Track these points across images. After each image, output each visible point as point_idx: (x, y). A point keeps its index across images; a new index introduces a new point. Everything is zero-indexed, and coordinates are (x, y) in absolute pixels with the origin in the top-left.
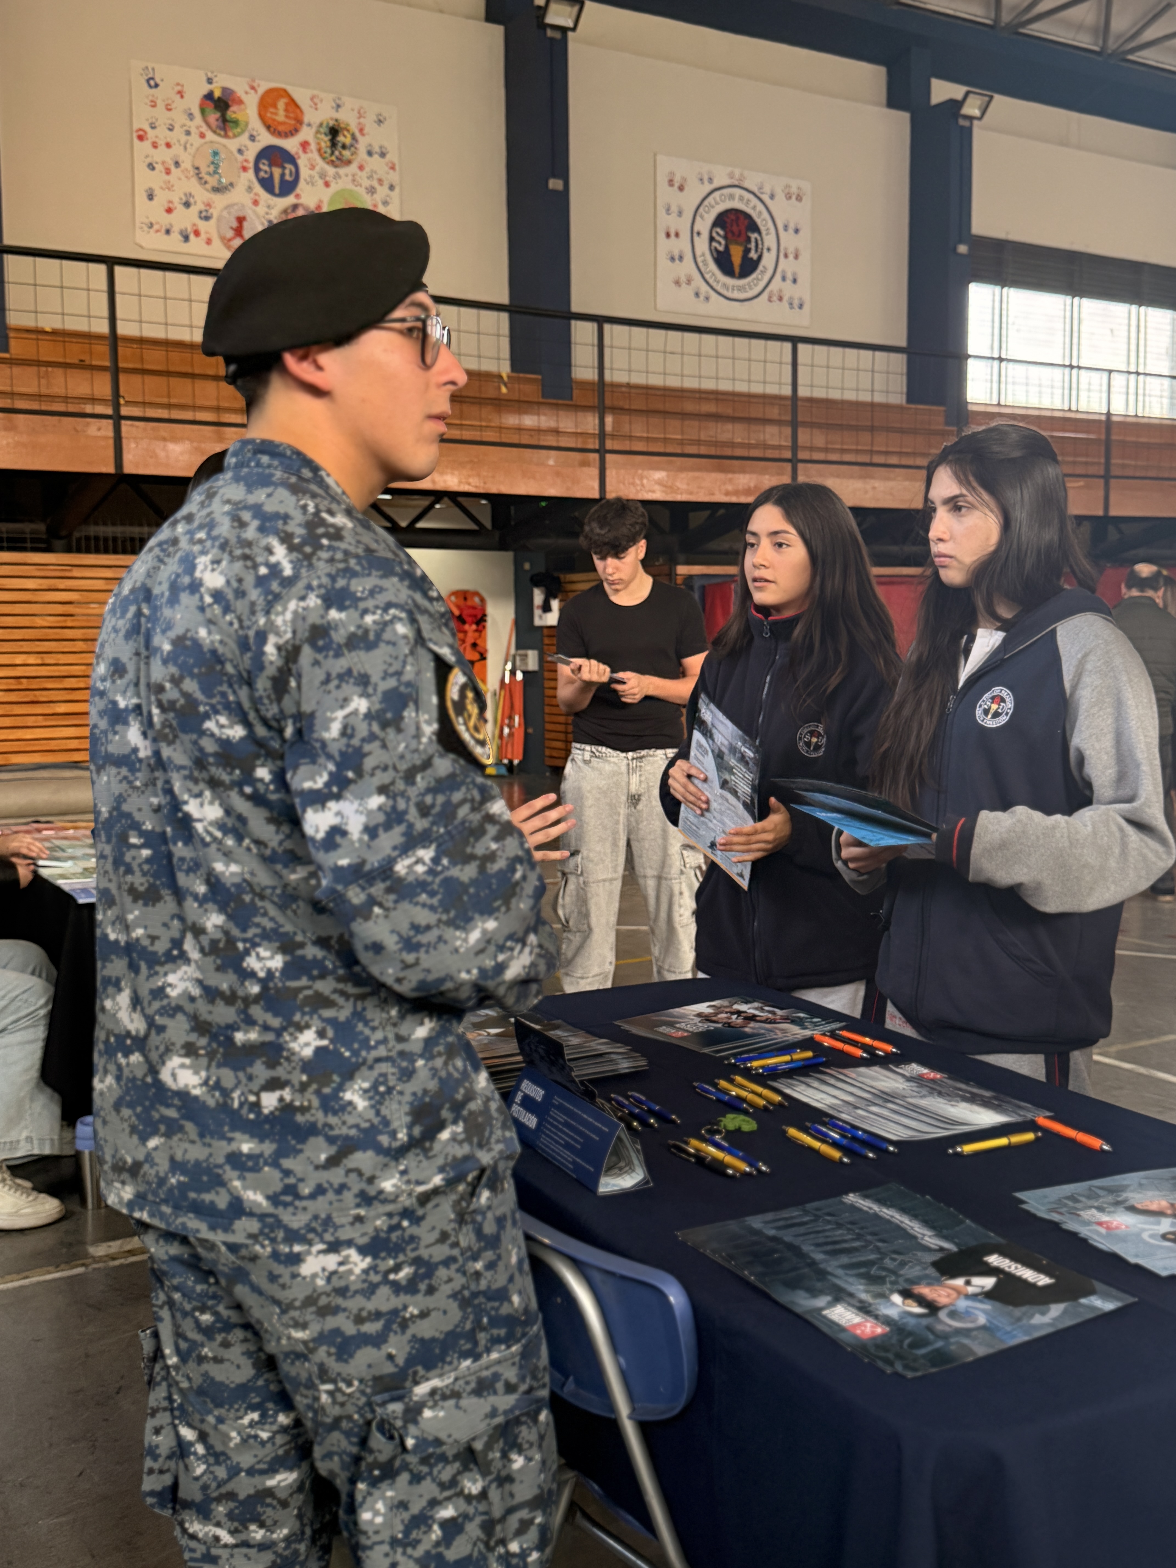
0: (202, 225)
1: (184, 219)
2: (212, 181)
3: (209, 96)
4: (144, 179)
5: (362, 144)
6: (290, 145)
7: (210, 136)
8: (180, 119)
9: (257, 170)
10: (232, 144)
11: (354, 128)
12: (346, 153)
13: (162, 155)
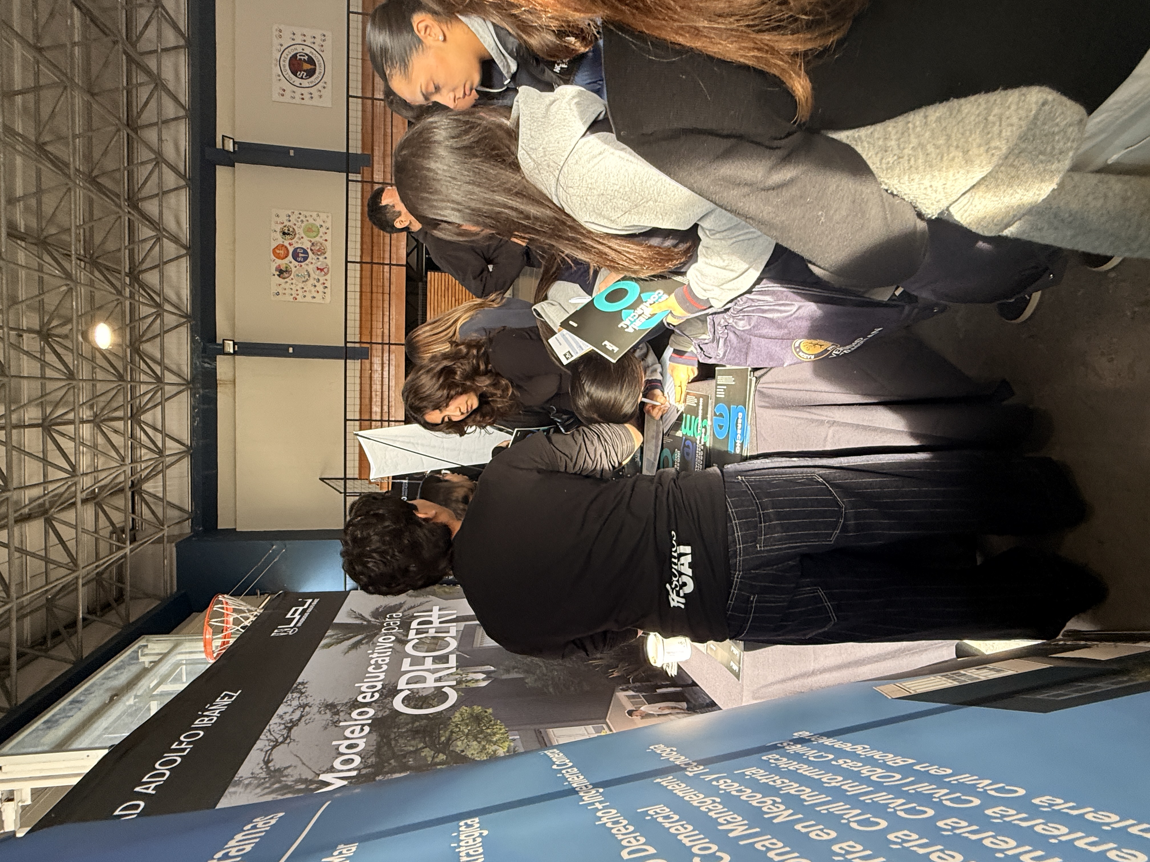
0: (321, 281)
1: (320, 287)
2: (307, 277)
3: (279, 275)
4: (309, 299)
5: (286, 223)
6: (291, 250)
7: (292, 276)
8: (287, 286)
9: (300, 262)
10: (294, 269)
11: (282, 226)
12: (291, 229)
13: (300, 292)
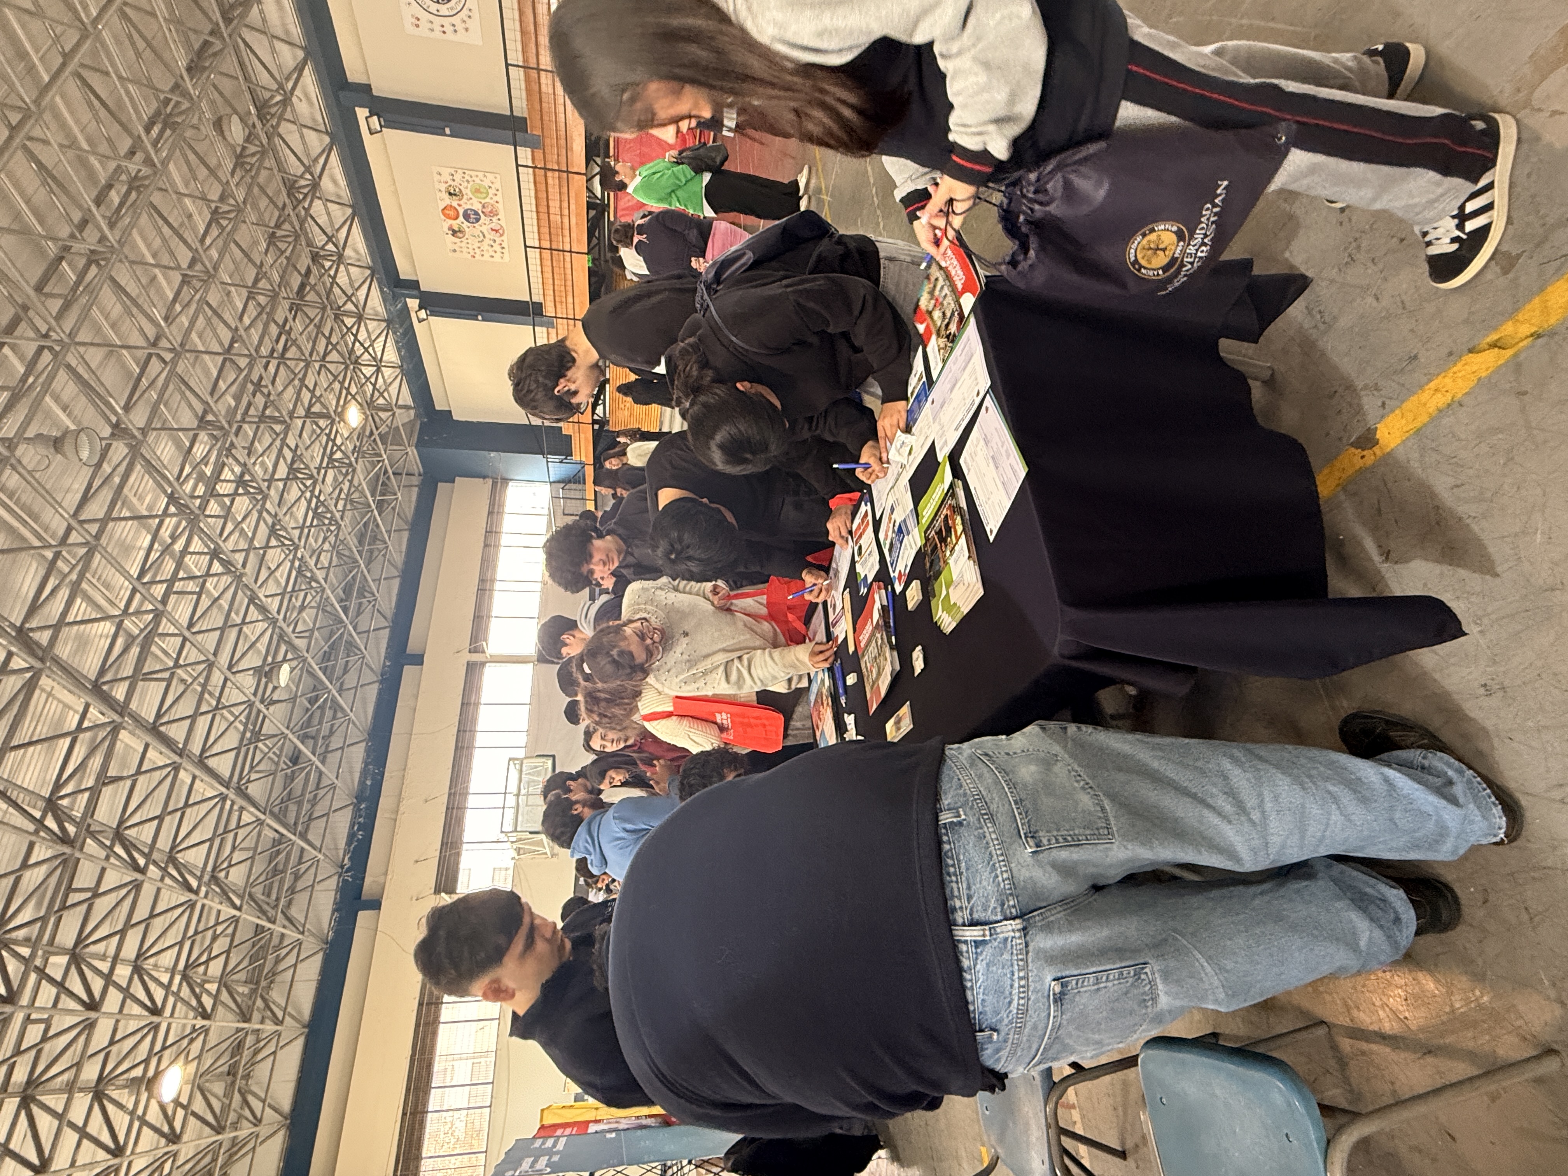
0: (498, 242)
1: (497, 247)
2: (482, 237)
3: (453, 234)
4: (487, 257)
5: (450, 182)
6: (461, 212)
7: (466, 236)
8: (463, 245)
9: (473, 223)
10: (467, 230)
11: (446, 185)
12: (457, 190)
13: (477, 251)
